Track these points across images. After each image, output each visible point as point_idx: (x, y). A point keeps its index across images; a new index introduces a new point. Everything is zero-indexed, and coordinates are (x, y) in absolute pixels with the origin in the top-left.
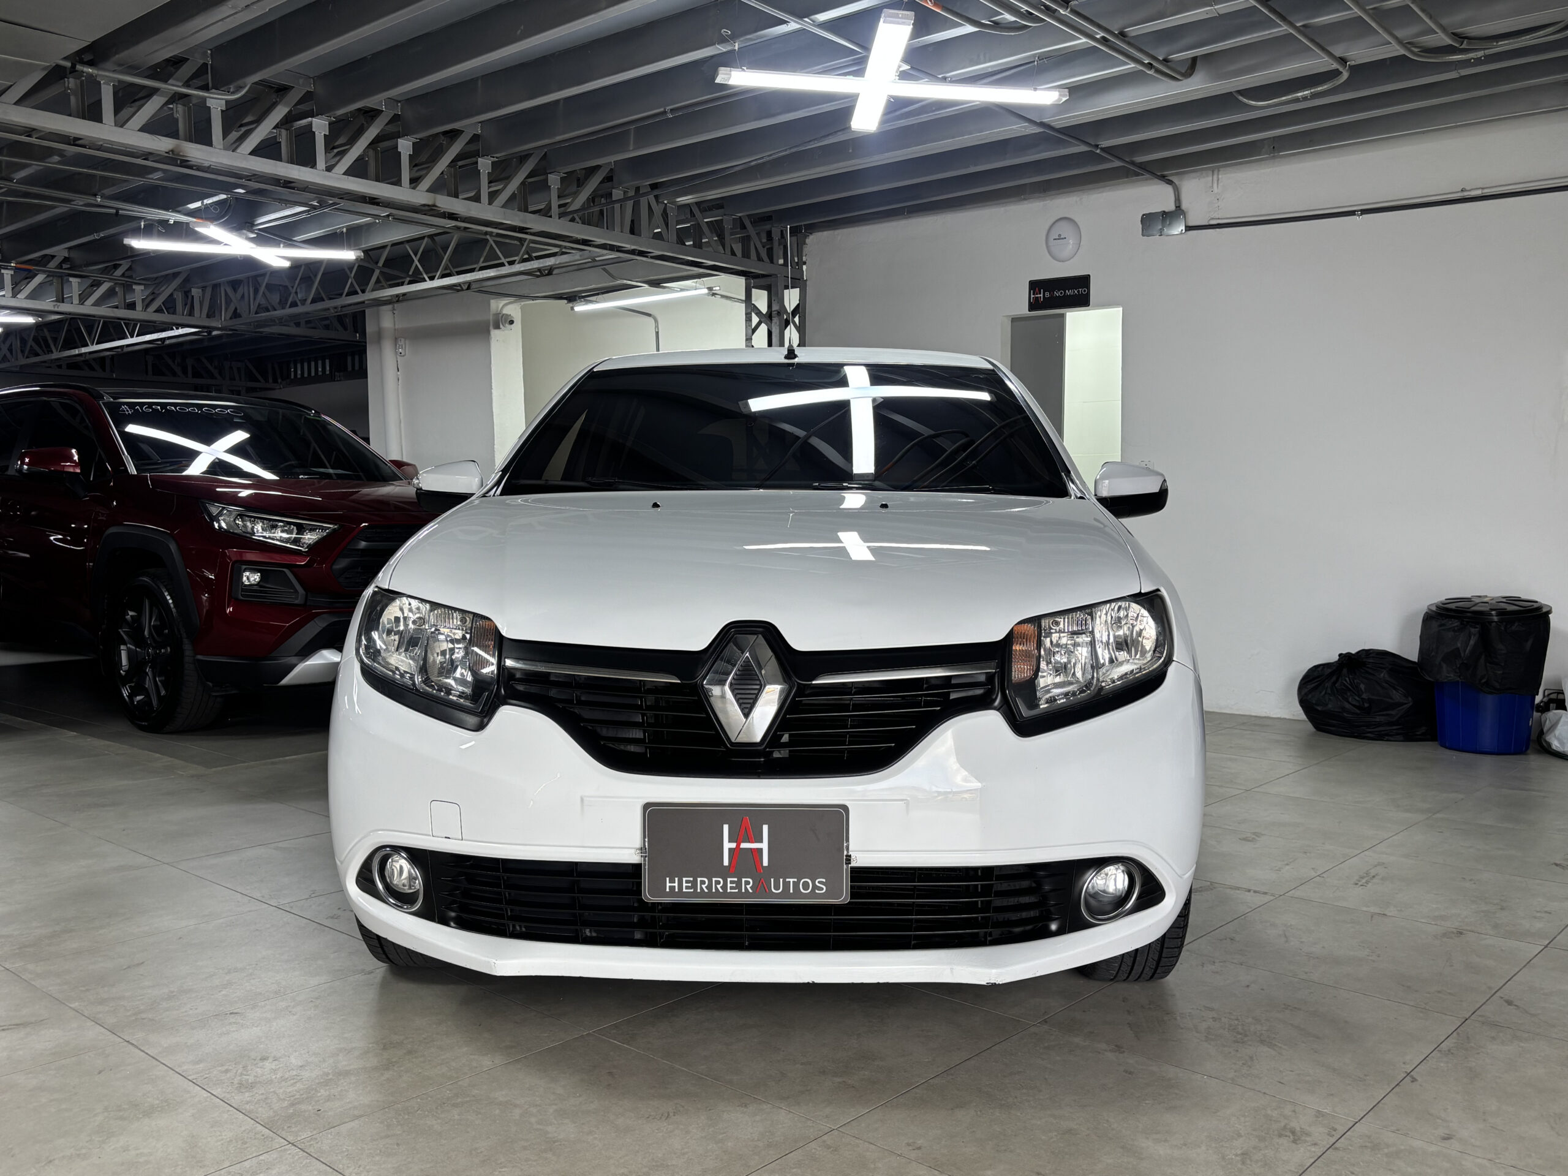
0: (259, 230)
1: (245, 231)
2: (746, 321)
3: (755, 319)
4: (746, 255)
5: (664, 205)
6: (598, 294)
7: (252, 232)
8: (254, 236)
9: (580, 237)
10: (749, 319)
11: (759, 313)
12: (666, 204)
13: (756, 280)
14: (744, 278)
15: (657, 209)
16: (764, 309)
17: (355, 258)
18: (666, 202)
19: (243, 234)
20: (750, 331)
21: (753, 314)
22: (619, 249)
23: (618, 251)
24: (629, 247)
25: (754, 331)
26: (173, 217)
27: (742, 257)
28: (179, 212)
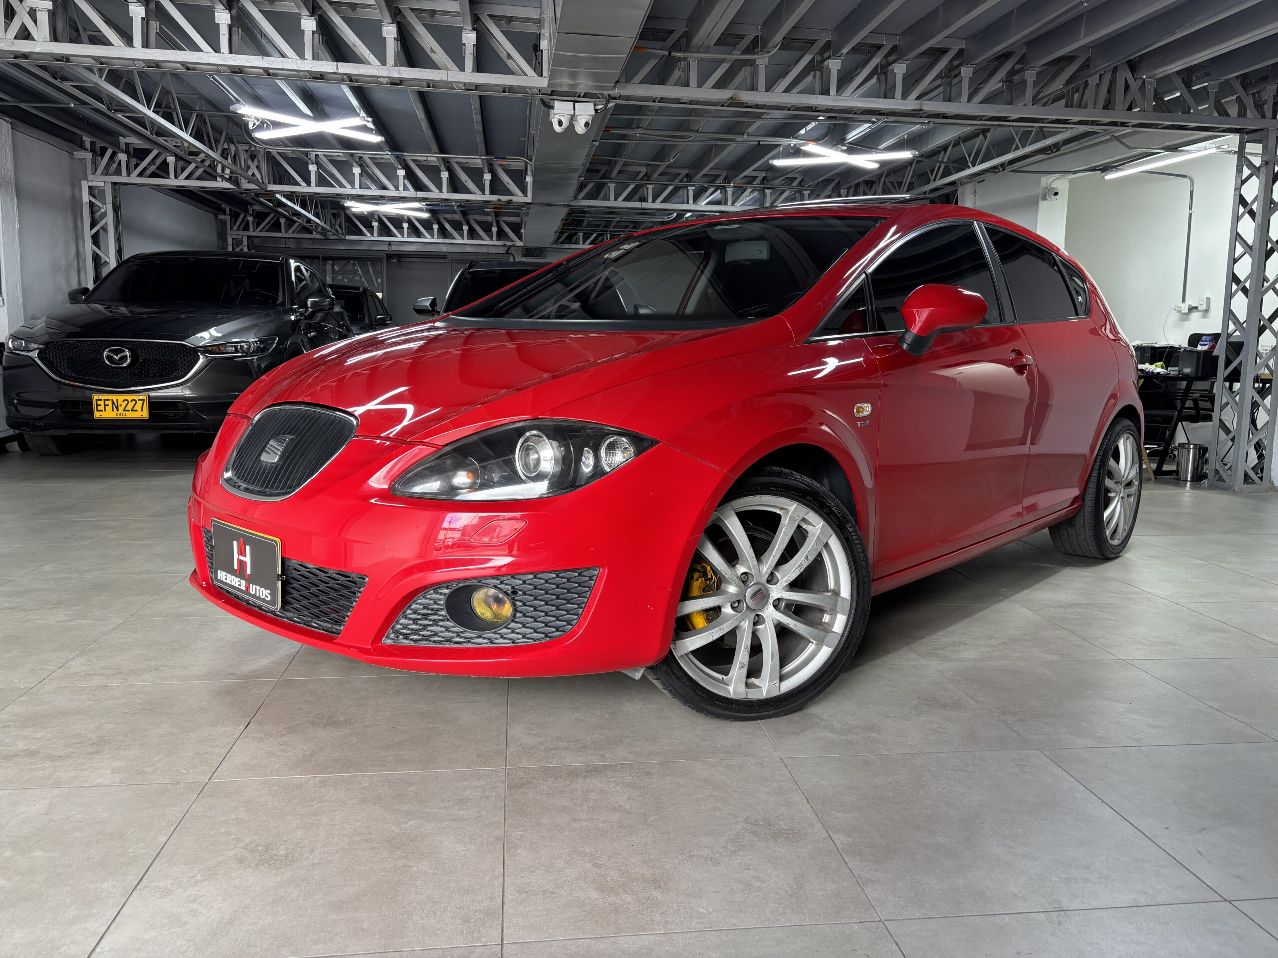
0: (847, 143)
1: (839, 146)
2: (1237, 172)
3: (1246, 172)
4: (1242, 113)
5: (1141, 82)
6: (1126, 163)
7: (844, 145)
8: (845, 148)
9: (1055, 118)
10: (1239, 171)
11: (1250, 165)
12: (1144, 79)
13: (1249, 135)
14: (1239, 134)
15: (1134, 85)
16: (1257, 161)
17: (912, 156)
18: (1144, 77)
19: (838, 148)
20: (1239, 182)
21: (1245, 168)
22: (1098, 124)
23: (1097, 125)
24: (1107, 120)
25: (1243, 182)
26: (793, 142)
27: (1239, 116)
28: (796, 138)
